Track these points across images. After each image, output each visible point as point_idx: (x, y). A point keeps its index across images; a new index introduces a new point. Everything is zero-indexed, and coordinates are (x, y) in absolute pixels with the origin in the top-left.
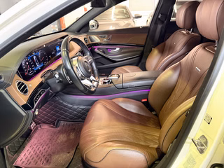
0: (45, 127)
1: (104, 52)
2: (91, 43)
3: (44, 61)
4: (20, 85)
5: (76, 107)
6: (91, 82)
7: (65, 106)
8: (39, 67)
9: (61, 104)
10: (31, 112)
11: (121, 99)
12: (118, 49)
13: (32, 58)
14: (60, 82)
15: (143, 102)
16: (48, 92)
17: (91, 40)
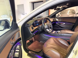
0: (37, 41)
1: (59, 24)
2: (55, 21)
3: (39, 23)
4: (32, 27)
5: (45, 38)
6: (50, 30)
7: (42, 37)
8: (38, 25)
9: (41, 36)
10: (33, 34)
11: (59, 39)
12: (64, 23)
13: (36, 22)
14: (41, 29)
15: (67, 41)
16: (38, 31)
17: (55, 20)
